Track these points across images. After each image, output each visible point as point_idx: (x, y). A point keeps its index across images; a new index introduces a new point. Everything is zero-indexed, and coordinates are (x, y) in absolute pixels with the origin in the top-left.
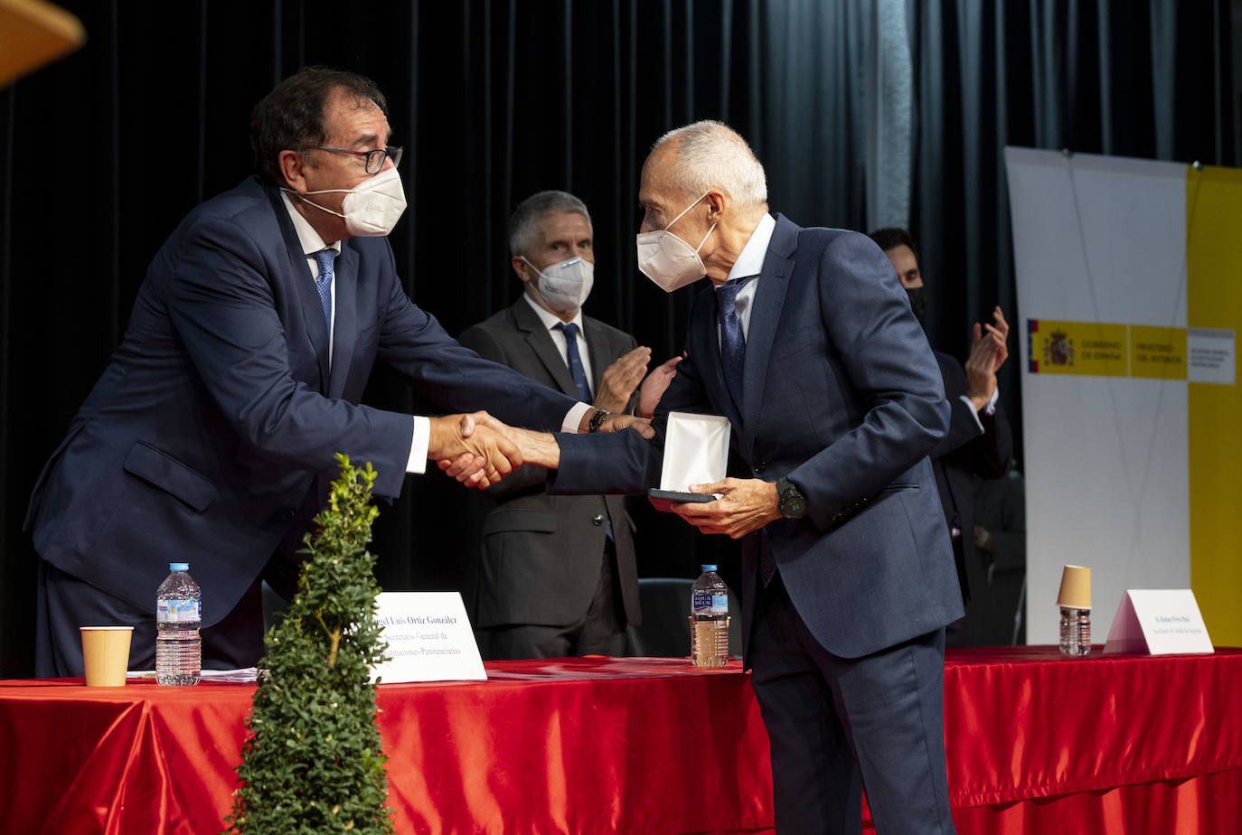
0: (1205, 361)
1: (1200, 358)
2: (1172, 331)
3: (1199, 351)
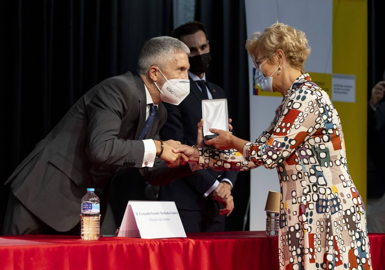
0: (340, 91)
1: (338, 89)
2: (325, 75)
3: (338, 86)
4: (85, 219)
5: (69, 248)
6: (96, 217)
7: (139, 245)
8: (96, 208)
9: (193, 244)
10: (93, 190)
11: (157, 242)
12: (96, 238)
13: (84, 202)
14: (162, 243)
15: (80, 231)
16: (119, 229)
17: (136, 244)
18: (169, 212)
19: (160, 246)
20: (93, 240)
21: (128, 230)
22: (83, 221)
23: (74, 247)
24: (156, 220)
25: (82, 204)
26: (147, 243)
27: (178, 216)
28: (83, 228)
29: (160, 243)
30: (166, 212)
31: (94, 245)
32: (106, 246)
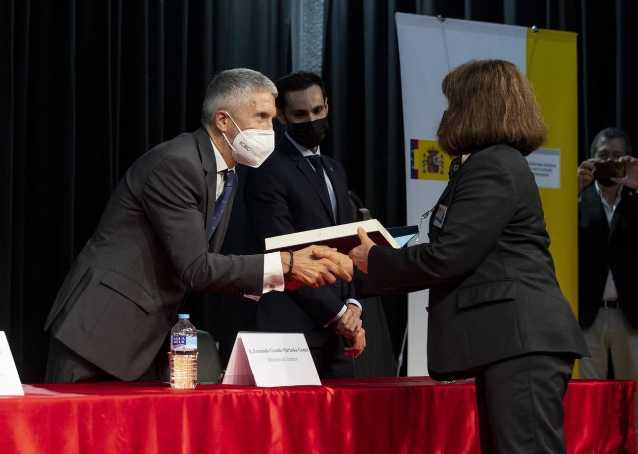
4: (176, 359)
5: (155, 399)
6: (191, 356)
7: (256, 396)
8: (192, 343)
9: (331, 394)
10: (187, 316)
11: (281, 392)
12: (192, 386)
13: (175, 334)
14: (288, 393)
15: (170, 376)
16: (224, 373)
17: (250, 394)
18: (296, 348)
19: (285, 397)
20: (188, 389)
21: (236, 374)
22: (173, 361)
23: (163, 399)
24: (277, 360)
25: (172, 337)
26: (266, 392)
27: (308, 355)
28: (173, 371)
29: (285, 394)
30: (291, 348)
31: (191, 395)
32: (208, 396)
